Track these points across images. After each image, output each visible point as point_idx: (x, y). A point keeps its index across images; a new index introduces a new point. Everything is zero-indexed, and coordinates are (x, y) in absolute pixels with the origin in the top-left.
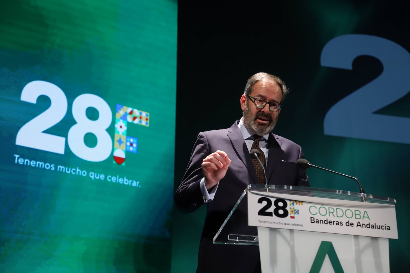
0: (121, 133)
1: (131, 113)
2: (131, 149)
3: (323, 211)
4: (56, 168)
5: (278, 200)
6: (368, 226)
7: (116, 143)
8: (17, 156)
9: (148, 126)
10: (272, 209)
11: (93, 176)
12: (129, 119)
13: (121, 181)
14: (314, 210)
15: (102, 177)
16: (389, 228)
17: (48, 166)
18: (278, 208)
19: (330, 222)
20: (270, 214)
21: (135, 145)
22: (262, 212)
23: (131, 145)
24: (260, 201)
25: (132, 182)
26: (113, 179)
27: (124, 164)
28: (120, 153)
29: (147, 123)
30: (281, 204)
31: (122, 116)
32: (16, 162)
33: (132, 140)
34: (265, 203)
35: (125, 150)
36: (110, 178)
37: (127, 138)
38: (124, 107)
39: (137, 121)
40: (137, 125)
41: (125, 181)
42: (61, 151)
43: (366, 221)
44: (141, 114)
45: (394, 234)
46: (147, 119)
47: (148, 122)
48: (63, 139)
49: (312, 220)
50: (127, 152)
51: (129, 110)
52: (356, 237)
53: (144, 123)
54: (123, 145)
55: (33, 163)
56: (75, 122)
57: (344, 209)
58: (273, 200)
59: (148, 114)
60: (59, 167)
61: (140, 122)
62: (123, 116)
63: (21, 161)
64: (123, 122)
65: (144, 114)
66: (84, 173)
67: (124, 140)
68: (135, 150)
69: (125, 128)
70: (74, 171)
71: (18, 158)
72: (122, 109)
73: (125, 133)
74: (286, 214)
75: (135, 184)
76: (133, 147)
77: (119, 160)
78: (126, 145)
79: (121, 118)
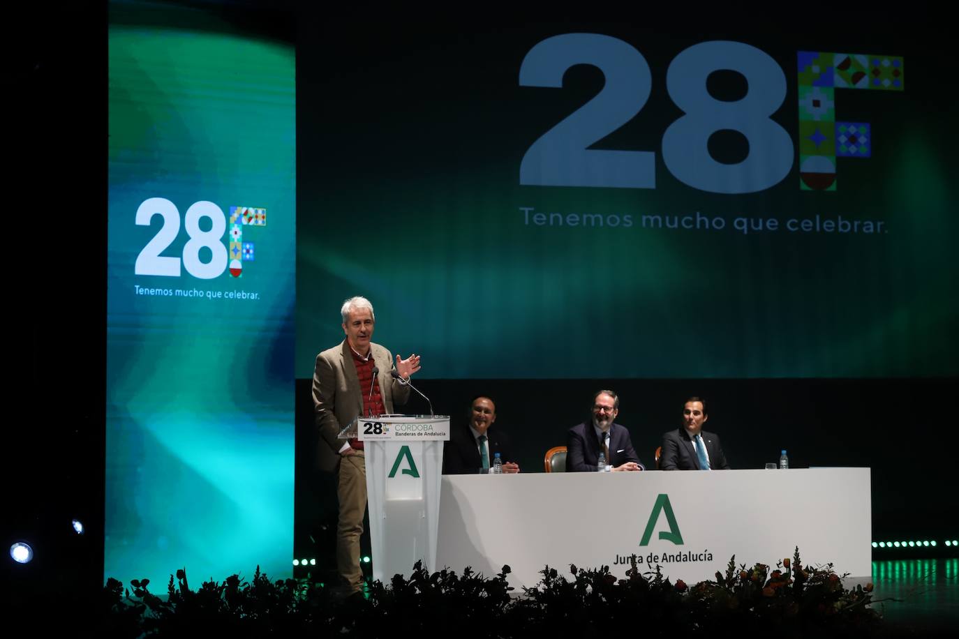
0: (236, 241)
1: (246, 213)
2: (248, 256)
3: (404, 428)
4: (174, 292)
5: (377, 423)
6: (432, 434)
7: (232, 253)
8: (137, 287)
9: (265, 225)
10: (372, 430)
11: (210, 295)
12: (244, 221)
13: (238, 295)
14: (398, 428)
15: (219, 294)
16: (445, 434)
17: (166, 292)
18: (376, 428)
19: (408, 434)
20: (371, 433)
21: (251, 251)
22: (366, 432)
23: (248, 251)
24: (365, 425)
25: (250, 296)
26: (230, 295)
27: (241, 276)
28: (236, 264)
29: (263, 222)
30: (378, 426)
31: (236, 219)
32: (137, 293)
33: (248, 246)
34: (368, 426)
35: (241, 259)
36: (227, 295)
37: (242, 244)
38: (238, 208)
39: (252, 222)
40: (253, 226)
41: (243, 295)
42: (177, 273)
43: (430, 431)
44: (256, 212)
45: (447, 438)
46: (263, 217)
47: (265, 220)
48: (179, 259)
49: (397, 434)
50: (244, 261)
51: (244, 210)
52: (424, 442)
53: (260, 223)
54: (239, 254)
55: (152, 292)
56: (189, 238)
57: (417, 425)
58: (373, 424)
59: (265, 210)
60: (177, 291)
61: (256, 222)
62: (238, 218)
63: (141, 291)
64: (238, 227)
65: (260, 211)
66: (201, 294)
67: (240, 248)
68: (252, 257)
69: (240, 233)
70: (191, 293)
71: (139, 288)
72: (236, 211)
73: (241, 240)
74: (381, 432)
75: (253, 296)
76: (249, 254)
77: (236, 272)
78: (242, 253)
79: (236, 222)
